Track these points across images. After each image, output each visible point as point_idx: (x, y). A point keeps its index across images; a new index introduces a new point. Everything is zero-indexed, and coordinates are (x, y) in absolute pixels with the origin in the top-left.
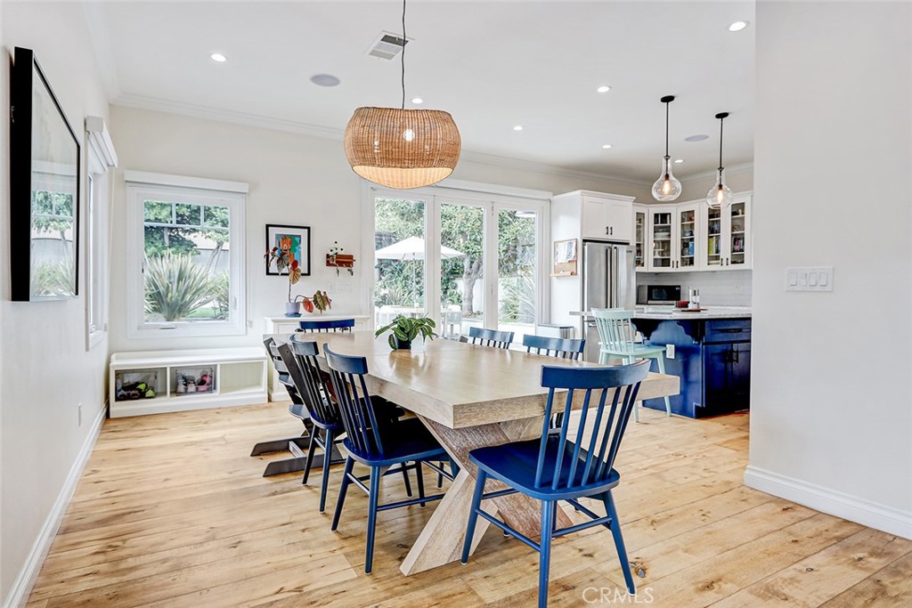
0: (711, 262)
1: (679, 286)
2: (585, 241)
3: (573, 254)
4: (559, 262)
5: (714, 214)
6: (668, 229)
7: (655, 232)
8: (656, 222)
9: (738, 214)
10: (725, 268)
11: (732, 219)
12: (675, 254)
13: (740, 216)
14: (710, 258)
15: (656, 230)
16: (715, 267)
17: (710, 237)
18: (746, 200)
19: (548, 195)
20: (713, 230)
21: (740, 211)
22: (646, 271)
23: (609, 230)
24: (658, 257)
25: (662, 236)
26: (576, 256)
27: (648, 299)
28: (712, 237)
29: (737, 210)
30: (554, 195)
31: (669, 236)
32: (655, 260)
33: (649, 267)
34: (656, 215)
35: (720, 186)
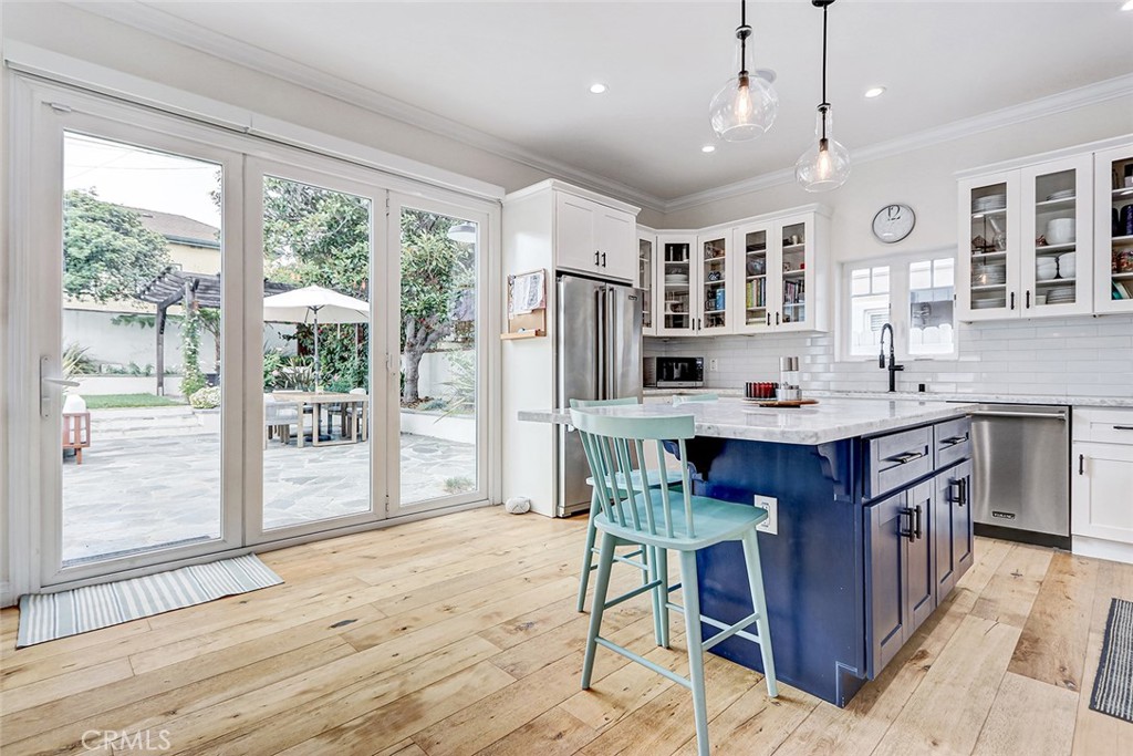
0: (750, 320)
1: (702, 359)
2: (559, 274)
3: (540, 296)
4: (516, 313)
5: (756, 245)
6: (685, 270)
7: (666, 274)
8: (667, 258)
9: (792, 244)
10: (773, 328)
11: (785, 252)
12: (696, 308)
13: (795, 245)
14: (751, 314)
15: (668, 271)
16: (758, 328)
17: (749, 281)
18: (807, 219)
19: (495, 192)
20: (755, 271)
21: (795, 237)
22: (654, 335)
23: (601, 259)
24: (671, 313)
25: (677, 281)
26: (545, 301)
27: (658, 380)
28: (751, 281)
29: (792, 236)
30: (507, 193)
31: (687, 280)
32: (667, 317)
33: (659, 329)
34: (668, 246)
35: (824, 141)
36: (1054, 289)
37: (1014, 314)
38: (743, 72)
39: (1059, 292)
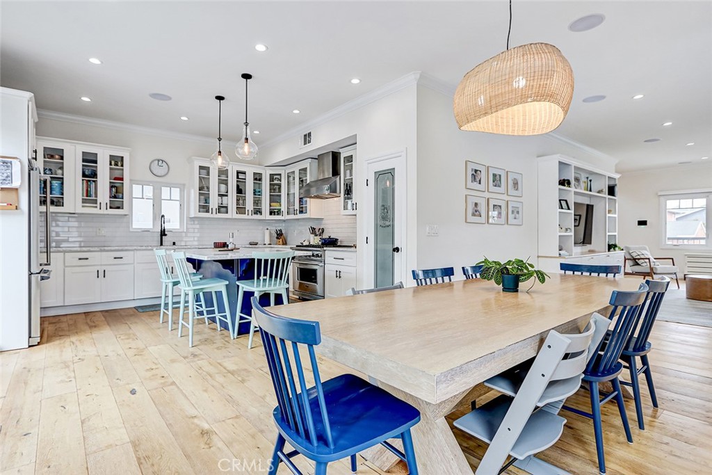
10: (103, 211)
35: (220, 152)
36: (222, 208)
37: (212, 216)
38: (247, 125)
39: (222, 209)
